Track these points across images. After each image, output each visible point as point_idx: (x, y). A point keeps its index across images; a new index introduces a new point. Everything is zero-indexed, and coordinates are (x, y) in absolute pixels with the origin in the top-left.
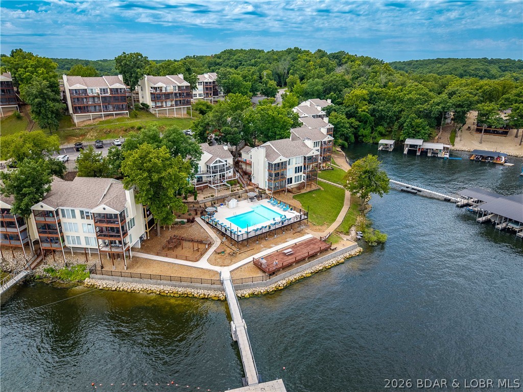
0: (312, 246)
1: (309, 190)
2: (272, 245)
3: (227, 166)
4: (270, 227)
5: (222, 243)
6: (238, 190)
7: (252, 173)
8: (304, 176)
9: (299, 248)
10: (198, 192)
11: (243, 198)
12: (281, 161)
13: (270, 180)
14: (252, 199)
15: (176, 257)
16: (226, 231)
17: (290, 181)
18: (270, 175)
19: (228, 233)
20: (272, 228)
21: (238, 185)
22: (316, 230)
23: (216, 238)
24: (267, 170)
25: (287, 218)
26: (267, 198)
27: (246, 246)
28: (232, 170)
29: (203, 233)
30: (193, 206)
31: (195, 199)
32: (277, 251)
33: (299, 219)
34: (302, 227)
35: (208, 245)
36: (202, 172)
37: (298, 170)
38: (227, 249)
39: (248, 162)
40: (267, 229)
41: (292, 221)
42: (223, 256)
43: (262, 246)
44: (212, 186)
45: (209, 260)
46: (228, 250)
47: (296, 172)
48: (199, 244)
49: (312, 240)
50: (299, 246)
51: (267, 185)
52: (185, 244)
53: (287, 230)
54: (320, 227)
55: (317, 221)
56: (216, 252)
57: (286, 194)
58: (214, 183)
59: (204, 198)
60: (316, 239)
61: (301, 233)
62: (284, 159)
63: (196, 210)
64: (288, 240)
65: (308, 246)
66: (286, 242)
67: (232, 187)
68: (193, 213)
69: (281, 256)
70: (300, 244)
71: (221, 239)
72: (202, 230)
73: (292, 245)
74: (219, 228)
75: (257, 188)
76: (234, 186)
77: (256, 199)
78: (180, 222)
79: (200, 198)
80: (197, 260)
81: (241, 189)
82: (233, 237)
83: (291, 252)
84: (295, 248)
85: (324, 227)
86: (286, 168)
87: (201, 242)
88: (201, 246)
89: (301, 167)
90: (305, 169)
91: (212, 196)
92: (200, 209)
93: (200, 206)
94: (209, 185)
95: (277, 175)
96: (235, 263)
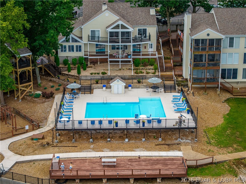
5: (53, 129)
12: (210, 37)
17: (233, 74)
23: (52, 122)
31: (78, 73)
39: (182, 37)
42: (34, 143)
43: (92, 147)
50: (139, 161)
57: (218, 92)
59: (92, 74)
64: (138, 149)
66: (134, 151)
70: (146, 159)
86: (219, 51)
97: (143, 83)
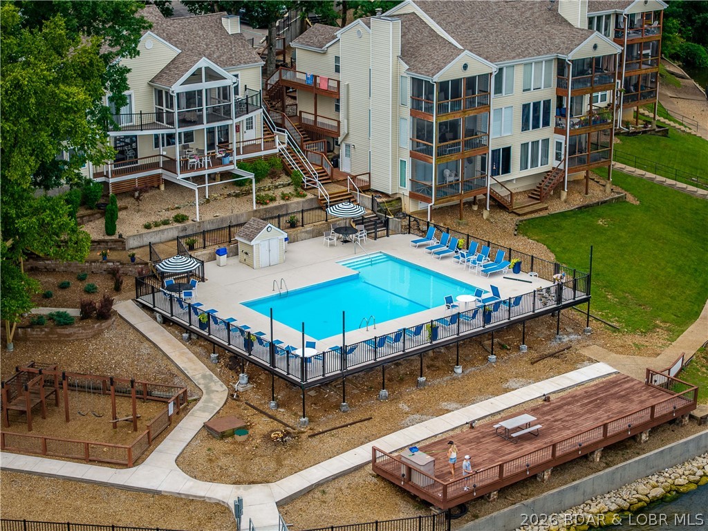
0: (615, 406)
1: (578, 201)
2: (444, 405)
3: (241, 96)
4: (434, 332)
5: (233, 396)
6: (284, 197)
7: (343, 131)
8: (559, 145)
9: (560, 414)
10: (119, 204)
11: (308, 228)
12: (469, 73)
13: (420, 152)
14: (345, 231)
15: (45, 451)
16: (248, 344)
17: (503, 160)
18: (422, 132)
19: (260, 355)
20: (444, 336)
21: (285, 179)
22: (624, 349)
23: (204, 377)
24: (406, 112)
25: (503, 297)
26: (408, 229)
27: (338, 407)
28: (257, 115)
29: (150, 359)
30: (104, 256)
31: (110, 229)
32: (471, 425)
33: (552, 305)
34: (566, 339)
35: (177, 404)
36: (136, 121)
37: (533, 115)
38: (256, 420)
39: (324, 86)
40: (423, 340)
41: (525, 309)
42: (243, 444)
43: (406, 408)
44: (180, 178)
45: (184, 462)
46: (262, 425)
47: (525, 127)
48: (138, 403)
49: (614, 383)
50: (560, 407)
51: (408, 176)
52: (79, 402)
53: (502, 347)
54: (638, 339)
55: (625, 314)
56: (210, 431)
57: (486, 214)
58: (185, 168)
59: (147, 227)
60: (627, 380)
61: (565, 359)
62: (479, 66)
63: (114, 274)
64: (511, 384)
65: (598, 407)
66: (506, 390)
67: (261, 185)
68: (103, 286)
69: (491, 445)
70: (563, 398)
71: (227, 383)
72: (145, 349)
73: (533, 405)
74: (219, 335)
75: (366, 189)
76: (267, 182)
77: (362, 232)
78: (51, 317)
79: (131, 225)
80: (132, 461)
81: (299, 195)
82: (281, 367)
83: (529, 425)
84: (544, 414)
85: (657, 339)
86: (486, 106)
87: (145, 394)
88: (144, 410)
89: (547, 103)
90: (561, 113)
91: (180, 219)
92: (134, 270)
93: (133, 258)
94: (167, 175)
95: (449, 131)
96: (294, 470)
97: (303, 226)
